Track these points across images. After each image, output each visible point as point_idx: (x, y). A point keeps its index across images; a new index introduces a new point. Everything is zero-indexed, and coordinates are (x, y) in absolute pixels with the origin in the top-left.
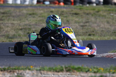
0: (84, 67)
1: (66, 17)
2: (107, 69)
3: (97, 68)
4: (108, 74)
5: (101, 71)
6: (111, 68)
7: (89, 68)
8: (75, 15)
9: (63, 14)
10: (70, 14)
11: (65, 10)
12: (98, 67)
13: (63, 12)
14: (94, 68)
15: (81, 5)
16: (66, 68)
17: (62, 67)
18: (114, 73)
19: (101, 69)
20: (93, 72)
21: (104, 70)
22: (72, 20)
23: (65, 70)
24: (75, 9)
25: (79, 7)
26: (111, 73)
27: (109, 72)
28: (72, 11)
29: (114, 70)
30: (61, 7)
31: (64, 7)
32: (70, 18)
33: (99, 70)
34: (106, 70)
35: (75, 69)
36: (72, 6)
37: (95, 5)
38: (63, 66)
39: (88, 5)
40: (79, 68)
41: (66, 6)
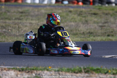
0: (103, 69)
1: (85, 17)
3: (116, 70)
7: (108, 69)
8: (93, 15)
9: (81, 14)
10: (89, 14)
11: (84, 10)
13: (81, 12)
14: (113, 69)
15: (100, 5)
16: (85, 69)
17: (80, 68)
20: (112, 73)
22: (91, 20)
23: (83, 71)
24: (94, 8)
25: (98, 7)
28: (91, 11)
30: (80, 7)
31: (83, 7)
32: (89, 18)
35: (94, 70)
36: (91, 6)
37: (114, 5)
38: (82, 67)
39: (107, 5)
40: (98, 69)
41: (84, 6)
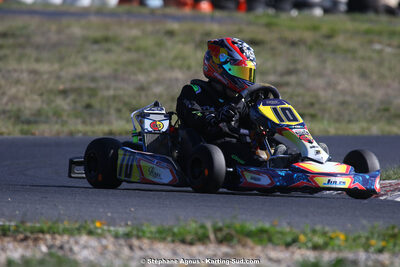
0: (278, 229)
2: (359, 237)
3: (324, 234)
4: (362, 255)
5: (337, 242)
6: (372, 233)
7: (296, 231)
11: (215, 27)
12: (327, 229)
13: (208, 34)
14: (314, 232)
15: (271, 11)
16: (217, 230)
17: (203, 226)
18: (381, 251)
19: (337, 237)
20: (310, 245)
21: (346, 240)
23: (212, 236)
24: (249, 24)
25: (265, 20)
26: (372, 249)
27: (366, 247)
29: (384, 240)
30: (202, 18)
31: (212, 18)
33: (331, 238)
34: (353, 242)
35: (249, 234)
36: (241, 15)
39: (295, 13)
40: (262, 231)
